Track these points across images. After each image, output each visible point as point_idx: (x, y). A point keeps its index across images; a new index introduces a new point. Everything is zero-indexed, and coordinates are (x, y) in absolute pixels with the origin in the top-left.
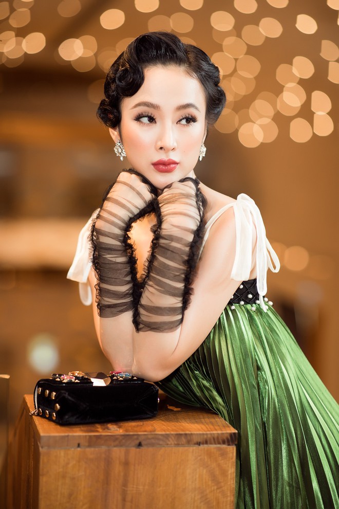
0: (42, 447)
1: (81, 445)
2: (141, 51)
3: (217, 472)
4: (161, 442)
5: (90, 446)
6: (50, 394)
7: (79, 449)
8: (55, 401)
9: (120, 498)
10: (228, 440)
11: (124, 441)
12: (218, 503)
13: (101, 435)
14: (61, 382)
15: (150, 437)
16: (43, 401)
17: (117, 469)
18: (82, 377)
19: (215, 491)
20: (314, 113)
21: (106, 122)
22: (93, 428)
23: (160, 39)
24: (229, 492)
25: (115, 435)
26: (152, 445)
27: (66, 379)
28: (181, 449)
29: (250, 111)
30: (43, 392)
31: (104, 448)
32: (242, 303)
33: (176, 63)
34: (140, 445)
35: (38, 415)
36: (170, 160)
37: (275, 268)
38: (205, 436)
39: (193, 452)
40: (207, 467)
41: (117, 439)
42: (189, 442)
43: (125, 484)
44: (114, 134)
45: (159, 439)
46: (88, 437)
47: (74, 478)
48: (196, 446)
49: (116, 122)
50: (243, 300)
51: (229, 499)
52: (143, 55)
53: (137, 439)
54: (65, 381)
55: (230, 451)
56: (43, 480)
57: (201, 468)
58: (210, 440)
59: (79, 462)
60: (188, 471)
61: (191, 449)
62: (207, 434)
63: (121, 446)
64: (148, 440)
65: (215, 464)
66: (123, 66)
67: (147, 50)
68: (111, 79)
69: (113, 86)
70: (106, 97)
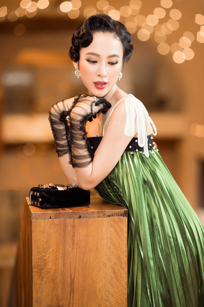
0: (33, 219)
1: (51, 217)
2: (91, 24)
3: (118, 230)
4: (90, 216)
5: (56, 218)
6: (36, 194)
7: (50, 219)
8: (39, 197)
9: (71, 243)
10: (123, 214)
11: (72, 215)
12: (119, 245)
13: (61, 213)
14: (42, 188)
15: (85, 213)
16: (34, 198)
17: (69, 229)
18: (53, 186)
19: (118, 239)
21: (72, 59)
22: (57, 210)
23: (102, 18)
26: (86, 217)
27: (45, 187)
28: (100, 219)
30: (33, 193)
31: (63, 219)
32: (137, 150)
34: (80, 217)
35: (32, 205)
36: (103, 81)
37: (154, 133)
38: (112, 212)
40: (113, 227)
41: (69, 214)
42: (104, 216)
43: (73, 236)
44: (75, 65)
45: (89, 214)
46: (55, 214)
47: (49, 233)
48: (108, 217)
49: (77, 59)
50: (138, 149)
51: (124, 242)
52: (92, 26)
53: (79, 214)
54: (44, 188)
55: (124, 219)
56: (34, 235)
57: (111, 228)
58: (114, 214)
59: (51, 225)
60: (104, 229)
61: (105, 219)
62: (113, 211)
63: (71, 218)
64: (84, 215)
65: (117, 226)
66: (83, 31)
67: (95, 23)
68: (76, 37)
69: (76, 41)
70: (73, 46)
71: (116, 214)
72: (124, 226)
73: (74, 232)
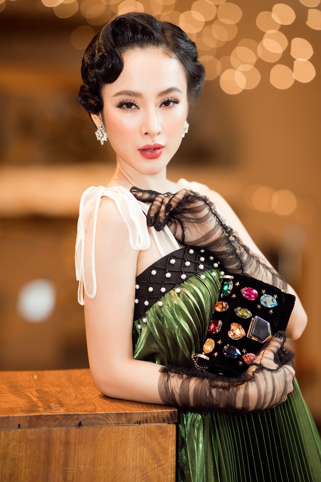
1: (21, 426)
2: (117, 34)
3: (158, 451)
4: (101, 422)
5: (30, 427)
7: (19, 430)
9: (61, 477)
10: (168, 418)
11: (64, 421)
13: (42, 415)
15: (90, 417)
17: (58, 449)
19: (156, 469)
20: (295, 59)
24: (169, 470)
25: (55, 415)
26: (93, 424)
28: (121, 428)
29: (231, 57)
31: (44, 429)
33: (154, 44)
34: (80, 424)
36: (156, 144)
38: (145, 415)
39: (133, 431)
40: (148, 445)
41: (57, 419)
42: (129, 422)
43: (66, 464)
44: (96, 119)
45: (99, 419)
46: (28, 418)
47: (14, 459)
48: (137, 424)
49: (98, 108)
51: (169, 476)
52: (119, 38)
53: (77, 419)
55: (170, 429)
57: (142, 447)
58: (150, 419)
59: (20, 443)
60: (129, 450)
61: (131, 428)
62: (147, 413)
63: (62, 426)
64: (88, 420)
65: (155, 443)
66: (100, 50)
67: (123, 33)
68: (88, 65)
69: (92, 73)
70: (85, 83)
71: (154, 418)
72: (170, 443)
73: (66, 456)
